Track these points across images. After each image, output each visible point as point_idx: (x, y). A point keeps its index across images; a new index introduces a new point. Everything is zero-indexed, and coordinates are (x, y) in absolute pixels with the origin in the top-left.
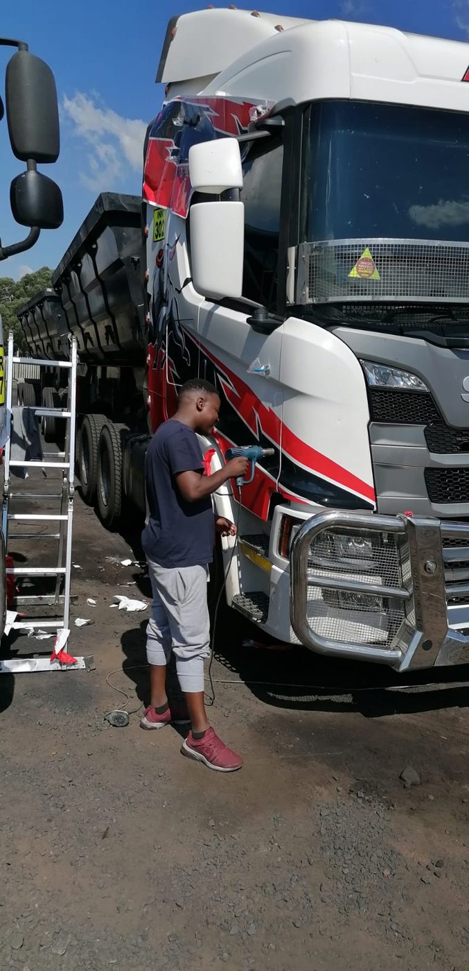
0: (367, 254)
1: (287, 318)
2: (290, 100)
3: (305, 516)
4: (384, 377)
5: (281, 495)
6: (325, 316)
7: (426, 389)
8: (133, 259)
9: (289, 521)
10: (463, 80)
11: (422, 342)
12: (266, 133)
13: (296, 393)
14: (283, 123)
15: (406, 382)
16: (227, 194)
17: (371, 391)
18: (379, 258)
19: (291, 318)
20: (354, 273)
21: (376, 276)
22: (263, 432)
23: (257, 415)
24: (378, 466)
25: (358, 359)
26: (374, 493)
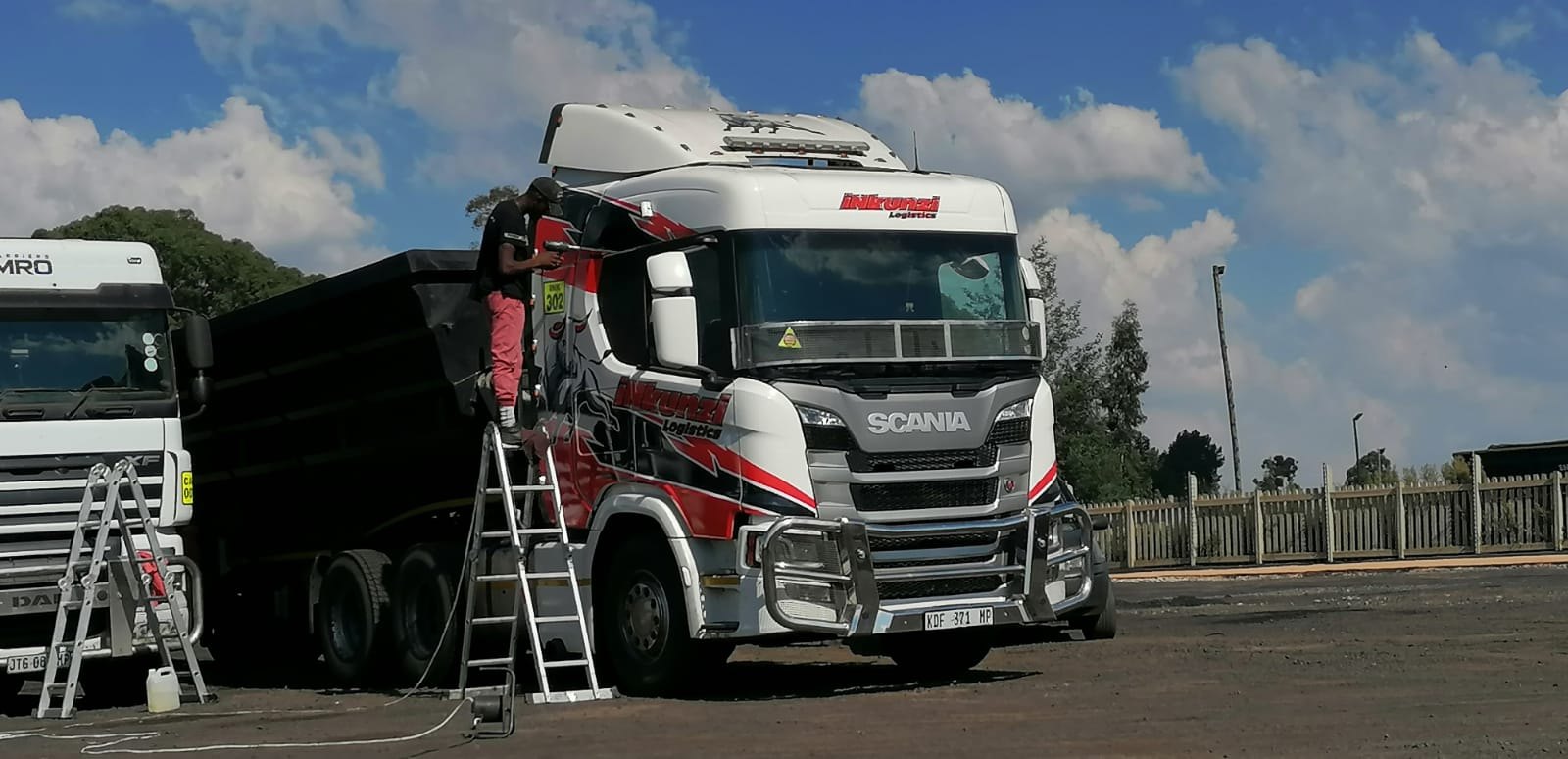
0: (789, 331)
1: (735, 378)
2: (723, 227)
3: (764, 527)
4: (811, 417)
5: (743, 512)
6: (766, 375)
7: (843, 425)
8: (446, 326)
9: (753, 536)
10: (841, 208)
11: (836, 390)
12: (704, 247)
13: (749, 432)
14: (716, 241)
15: (826, 421)
16: (680, 293)
17: (804, 425)
18: (798, 331)
19: (739, 379)
20: (782, 344)
21: (798, 345)
22: (721, 468)
23: (714, 456)
24: (816, 483)
25: (794, 404)
26: (815, 504)
